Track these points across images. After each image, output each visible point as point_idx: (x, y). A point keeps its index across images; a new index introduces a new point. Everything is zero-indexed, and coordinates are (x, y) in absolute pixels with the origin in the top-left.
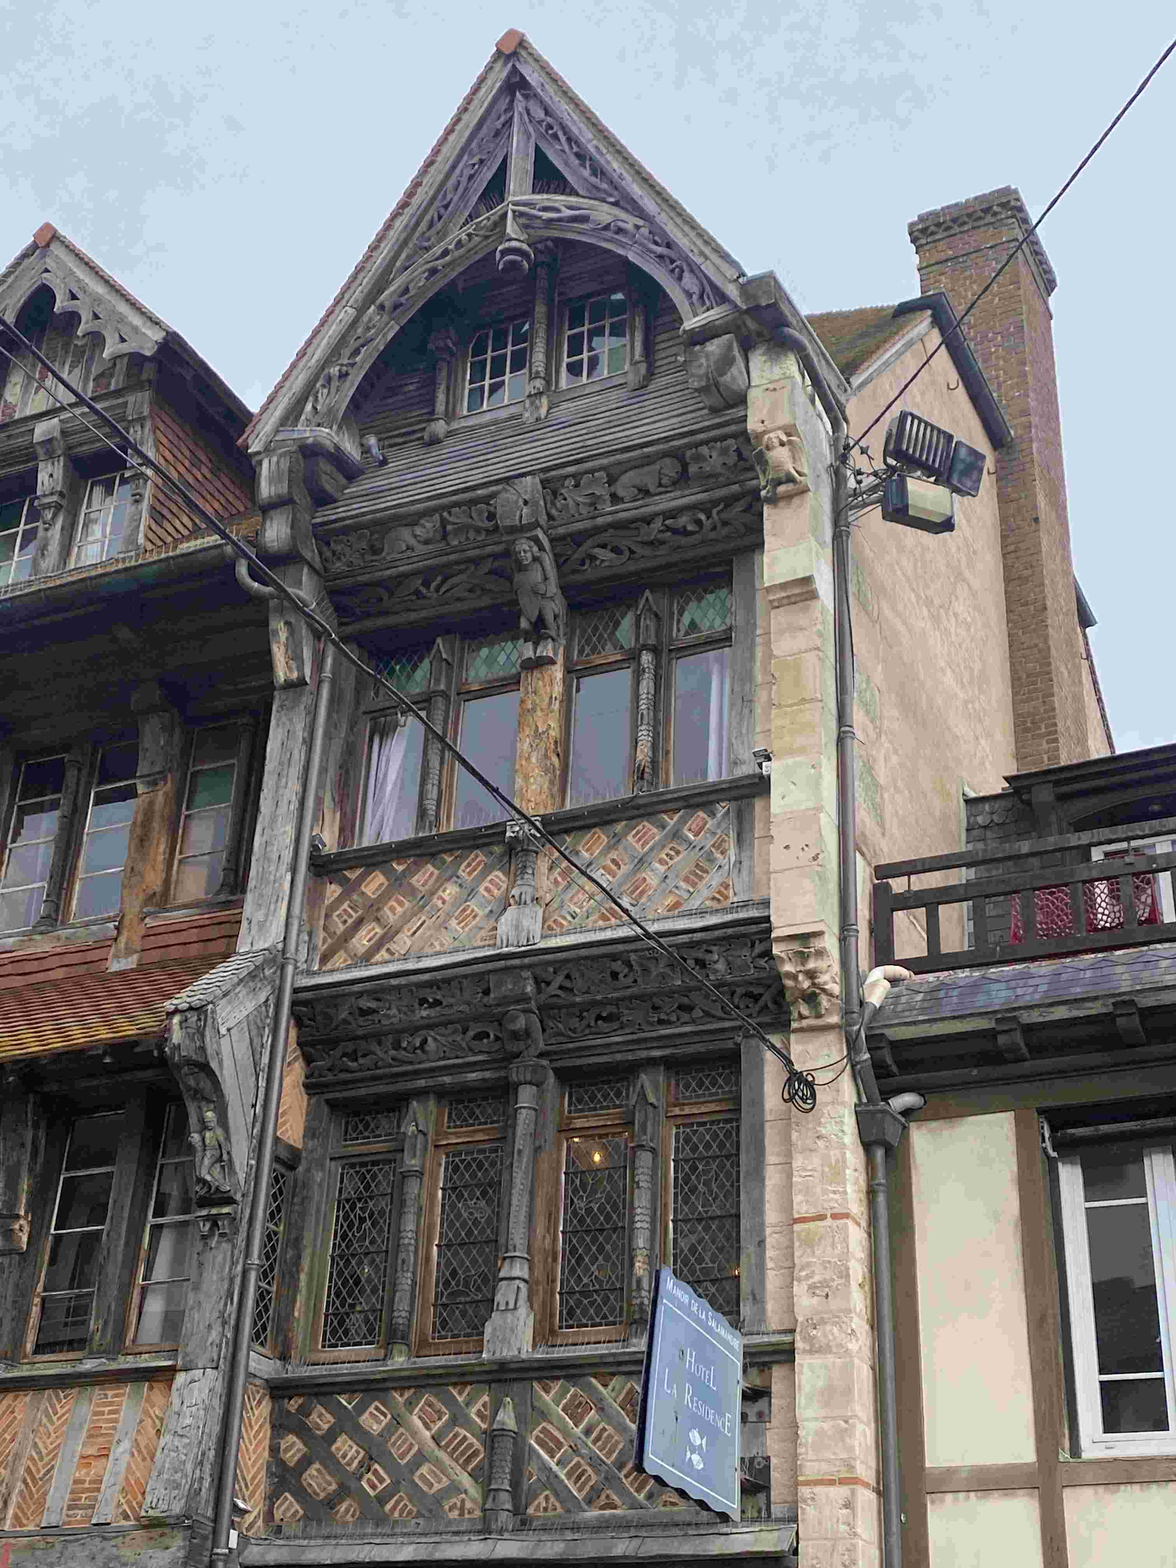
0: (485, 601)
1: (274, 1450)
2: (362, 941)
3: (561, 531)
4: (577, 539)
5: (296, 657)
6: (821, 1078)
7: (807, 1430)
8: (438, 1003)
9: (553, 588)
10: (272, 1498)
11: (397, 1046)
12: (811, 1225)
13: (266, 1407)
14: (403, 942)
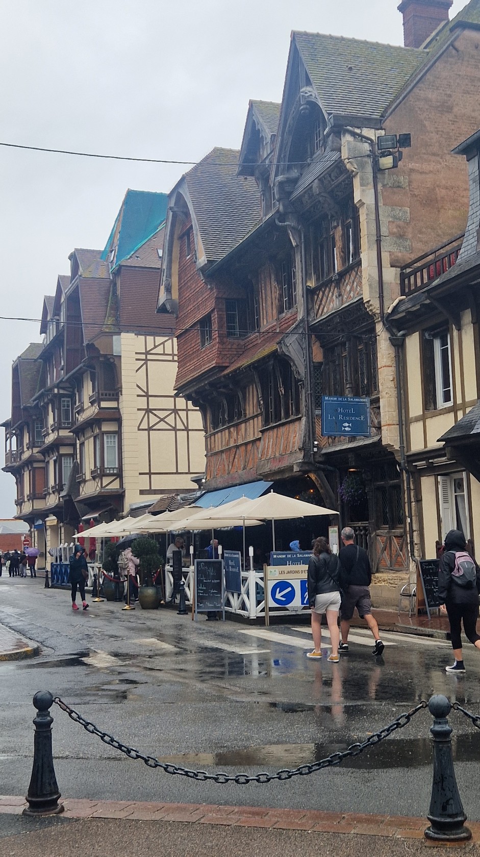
3: (328, 191)
5: (294, 238)
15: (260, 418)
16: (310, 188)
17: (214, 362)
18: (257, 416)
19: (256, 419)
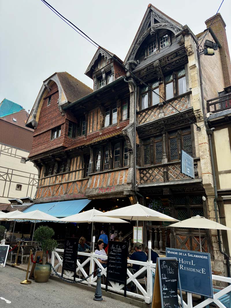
0: (154, 77)
1: (140, 176)
2: (143, 121)
3: (162, 66)
4: (164, 67)
5: (132, 88)
6: (201, 127)
7: (203, 168)
8: (152, 126)
9: (162, 74)
10: (140, 180)
11: (148, 132)
12: (201, 145)
13: (139, 171)
14: (148, 120)
15: (81, 172)
16: (151, 65)
17: (62, 144)
18: (79, 170)
19: (77, 172)
